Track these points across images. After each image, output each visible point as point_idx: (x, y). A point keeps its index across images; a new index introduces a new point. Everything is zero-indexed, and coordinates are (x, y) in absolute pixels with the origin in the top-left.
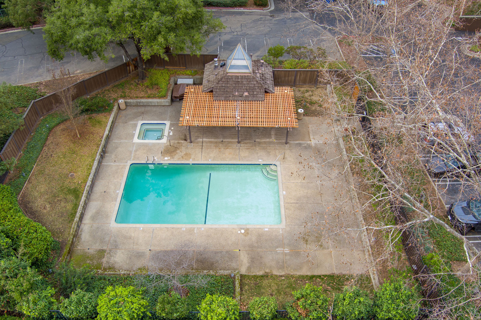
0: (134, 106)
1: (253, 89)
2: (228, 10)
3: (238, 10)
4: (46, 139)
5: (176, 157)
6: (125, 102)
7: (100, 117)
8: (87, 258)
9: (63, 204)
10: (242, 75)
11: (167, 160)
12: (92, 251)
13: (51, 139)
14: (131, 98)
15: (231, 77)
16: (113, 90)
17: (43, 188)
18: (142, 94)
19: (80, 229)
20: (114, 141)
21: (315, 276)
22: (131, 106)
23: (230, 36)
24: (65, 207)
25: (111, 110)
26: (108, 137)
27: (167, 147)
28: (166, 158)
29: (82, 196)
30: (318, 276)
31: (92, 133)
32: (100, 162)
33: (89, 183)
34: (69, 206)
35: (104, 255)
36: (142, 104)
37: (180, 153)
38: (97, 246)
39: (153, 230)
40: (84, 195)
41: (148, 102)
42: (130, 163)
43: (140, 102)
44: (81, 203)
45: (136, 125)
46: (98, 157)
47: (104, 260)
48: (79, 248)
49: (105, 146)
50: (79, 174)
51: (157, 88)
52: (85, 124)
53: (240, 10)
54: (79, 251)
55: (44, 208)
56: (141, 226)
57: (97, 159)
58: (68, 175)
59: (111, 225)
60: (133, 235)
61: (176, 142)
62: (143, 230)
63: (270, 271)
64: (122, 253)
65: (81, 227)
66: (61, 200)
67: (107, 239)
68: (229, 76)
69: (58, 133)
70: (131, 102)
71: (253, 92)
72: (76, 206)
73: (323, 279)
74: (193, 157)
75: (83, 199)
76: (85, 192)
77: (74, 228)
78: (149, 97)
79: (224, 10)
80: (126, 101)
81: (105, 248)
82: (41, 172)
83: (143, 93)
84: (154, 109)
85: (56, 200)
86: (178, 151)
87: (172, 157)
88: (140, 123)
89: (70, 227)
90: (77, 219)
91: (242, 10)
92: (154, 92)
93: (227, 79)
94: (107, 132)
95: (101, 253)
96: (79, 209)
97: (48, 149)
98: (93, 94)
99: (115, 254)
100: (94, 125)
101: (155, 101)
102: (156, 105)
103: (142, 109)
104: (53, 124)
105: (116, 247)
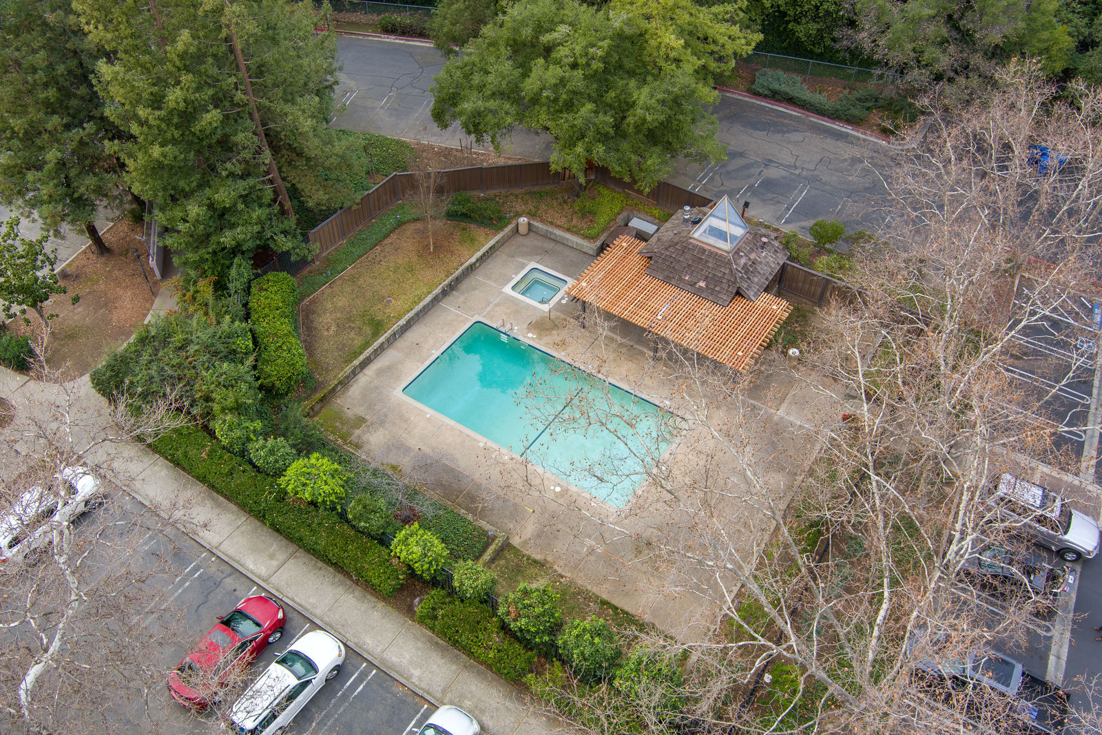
0: (541, 235)
1: (719, 282)
2: (821, 122)
3: (839, 128)
4: (386, 236)
5: (546, 339)
6: (529, 224)
7: (478, 232)
8: (340, 419)
9: (352, 335)
10: (713, 249)
11: (529, 338)
12: (350, 414)
13: (393, 236)
14: (542, 221)
15: (694, 246)
16: (522, 199)
17: (342, 302)
18: (562, 221)
19: (355, 378)
20: (478, 278)
21: (609, 603)
22: (537, 233)
23: (784, 173)
24: (353, 340)
25: (501, 229)
26: (472, 268)
27: (543, 319)
28: (530, 335)
29: (383, 335)
30: (614, 606)
31: (452, 253)
32: (436, 300)
33: (402, 322)
34: (358, 341)
35: (361, 426)
36: (553, 237)
37: (556, 336)
38: (359, 411)
39: (442, 425)
40: (386, 335)
41: (563, 238)
42: (477, 318)
43: (551, 233)
44: (375, 344)
45: (523, 266)
46: (438, 291)
47: (357, 432)
48: (339, 401)
49: (458, 280)
50: (398, 304)
51: (591, 221)
52: (452, 234)
53: (843, 129)
54: (336, 405)
55: (327, 330)
56: (429, 412)
57: (434, 292)
58: (384, 298)
59: (395, 393)
60: (412, 419)
61: (562, 316)
62: (429, 419)
63: (552, 561)
64: (384, 434)
65: (357, 376)
66: (353, 328)
67: (378, 407)
68: (691, 243)
69: (408, 233)
70: (538, 228)
71: (716, 286)
72: (367, 345)
73: (618, 614)
74: (570, 349)
75: (382, 339)
76: (389, 332)
77: (345, 373)
78: (568, 230)
79: (812, 119)
80: (532, 222)
81: (368, 417)
82: (353, 279)
83: (564, 220)
84: (567, 252)
85: (347, 325)
86: (555, 332)
87: (540, 337)
88: (533, 265)
89: (342, 369)
90: (356, 362)
91: (848, 129)
92: (583, 225)
93: (684, 247)
94: (473, 260)
95: (361, 421)
96: (368, 351)
97: (382, 251)
98: (491, 193)
99: (375, 431)
100: (462, 242)
101: (575, 240)
102: (574, 246)
103: (549, 245)
104: (408, 217)
105: (382, 423)
